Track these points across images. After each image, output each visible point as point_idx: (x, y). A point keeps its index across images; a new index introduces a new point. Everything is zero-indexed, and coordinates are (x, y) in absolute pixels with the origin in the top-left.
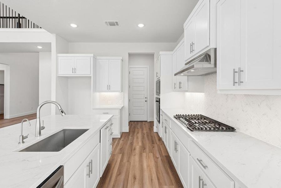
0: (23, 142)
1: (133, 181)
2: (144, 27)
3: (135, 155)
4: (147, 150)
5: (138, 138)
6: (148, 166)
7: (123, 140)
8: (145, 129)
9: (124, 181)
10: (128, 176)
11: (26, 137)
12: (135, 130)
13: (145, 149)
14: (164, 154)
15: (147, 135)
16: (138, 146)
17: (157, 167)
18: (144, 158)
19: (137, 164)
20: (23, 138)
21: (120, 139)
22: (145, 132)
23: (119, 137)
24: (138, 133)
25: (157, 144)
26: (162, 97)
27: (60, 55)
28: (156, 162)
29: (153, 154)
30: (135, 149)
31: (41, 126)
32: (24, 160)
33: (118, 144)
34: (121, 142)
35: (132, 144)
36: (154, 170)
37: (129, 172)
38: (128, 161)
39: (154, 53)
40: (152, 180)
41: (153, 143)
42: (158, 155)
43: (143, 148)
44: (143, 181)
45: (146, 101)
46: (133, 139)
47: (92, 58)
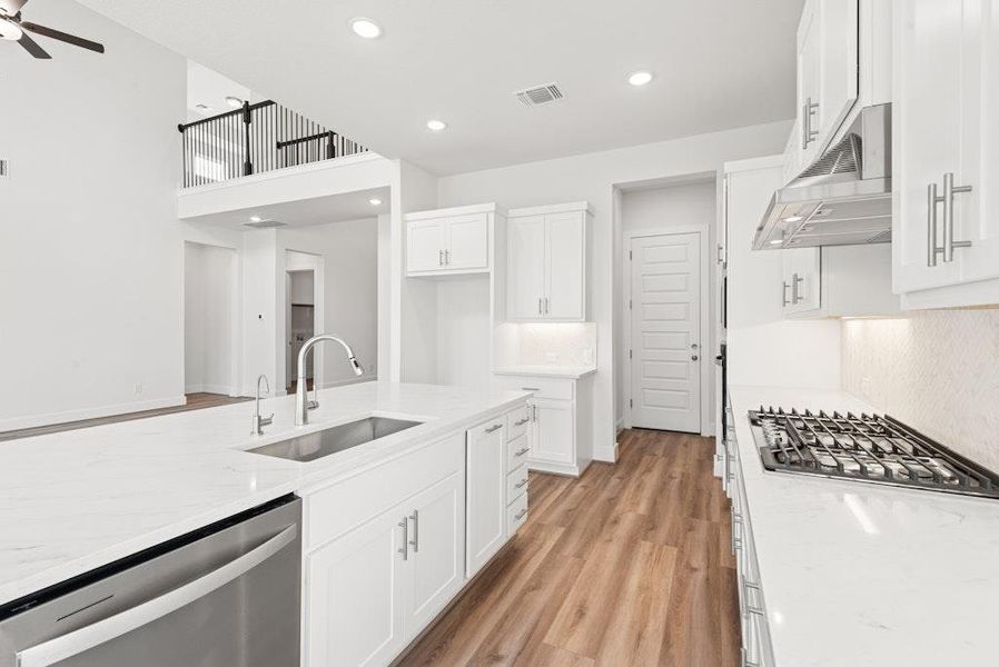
0: (260, 432)
1: (569, 624)
2: (652, 80)
3: (610, 541)
4: (662, 533)
5: (643, 489)
6: (644, 588)
7: (585, 487)
8: (680, 461)
9: (543, 611)
10: (562, 603)
11: (268, 422)
12: (640, 460)
13: (654, 528)
14: (724, 563)
15: (683, 486)
16: (631, 512)
17: (678, 598)
18: (640, 558)
19: (607, 571)
20: (261, 423)
21: (577, 480)
22: (677, 470)
23: (576, 473)
24: (649, 470)
25: (709, 519)
26: (733, 340)
27: (410, 216)
28: (681, 584)
29: (681, 552)
30: (616, 522)
31: (309, 400)
32: (229, 468)
33: (565, 494)
34: (578, 489)
35: (612, 502)
36: (661, 609)
37: (569, 591)
38: (579, 555)
39: (715, 172)
40: (640, 637)
41: (695, 514)
42: (698, 560)
43: (649, 524)
44: (604, 632)
45: (695, 358)
46: (624, 488)
47: (492, 216)
